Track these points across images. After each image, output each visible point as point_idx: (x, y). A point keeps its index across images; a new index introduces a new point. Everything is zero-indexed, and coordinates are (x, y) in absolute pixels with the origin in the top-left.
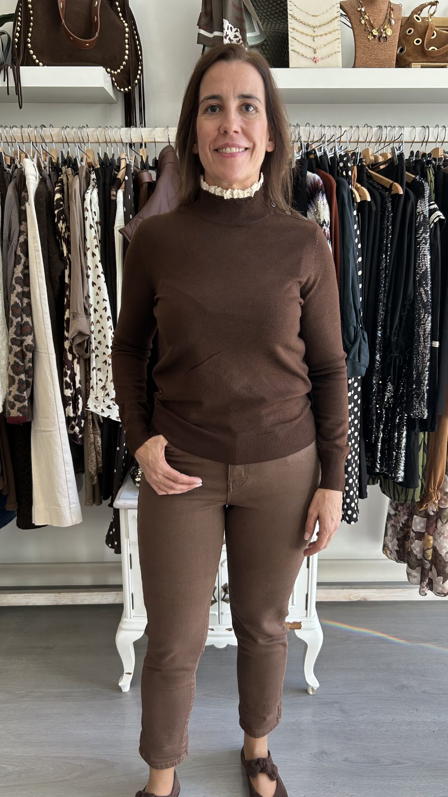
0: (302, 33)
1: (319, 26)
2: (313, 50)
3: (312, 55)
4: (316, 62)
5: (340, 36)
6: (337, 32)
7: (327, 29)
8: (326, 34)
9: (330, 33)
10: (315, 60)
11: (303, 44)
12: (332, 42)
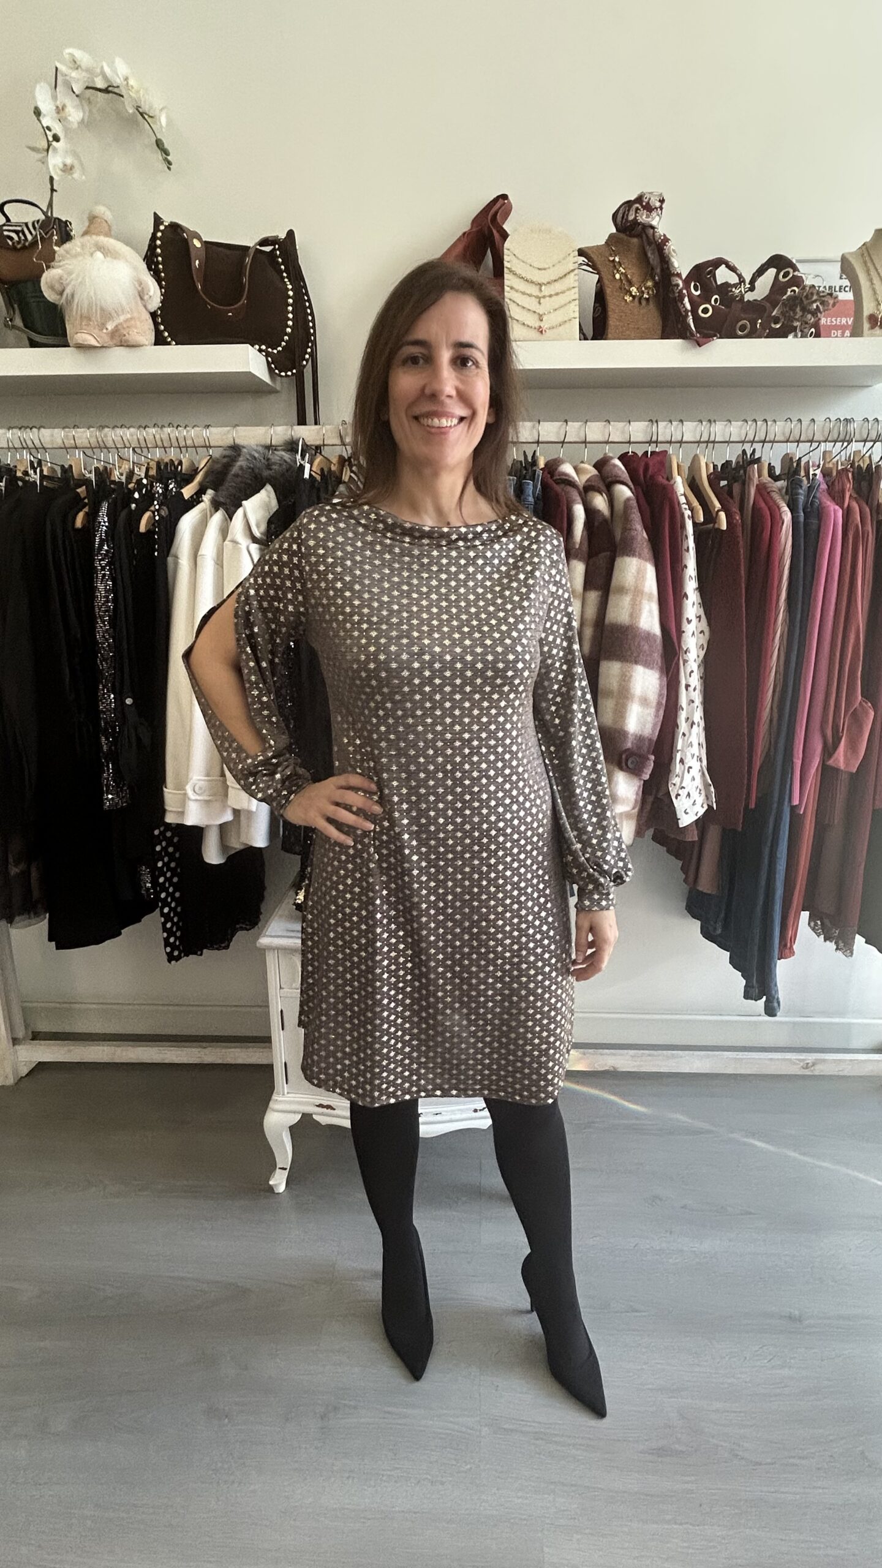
0: (523, 293)
1: (549, 283)
2: (537, 317)
3: (537, 324)
4: (541, 332)
5: (577, 296)
6: (573, 291)
7: (558, 287)
8: (557, 294)
9: (563, 292)
10: (541, 331)
11: (524, 308)
12: (565, 305)
